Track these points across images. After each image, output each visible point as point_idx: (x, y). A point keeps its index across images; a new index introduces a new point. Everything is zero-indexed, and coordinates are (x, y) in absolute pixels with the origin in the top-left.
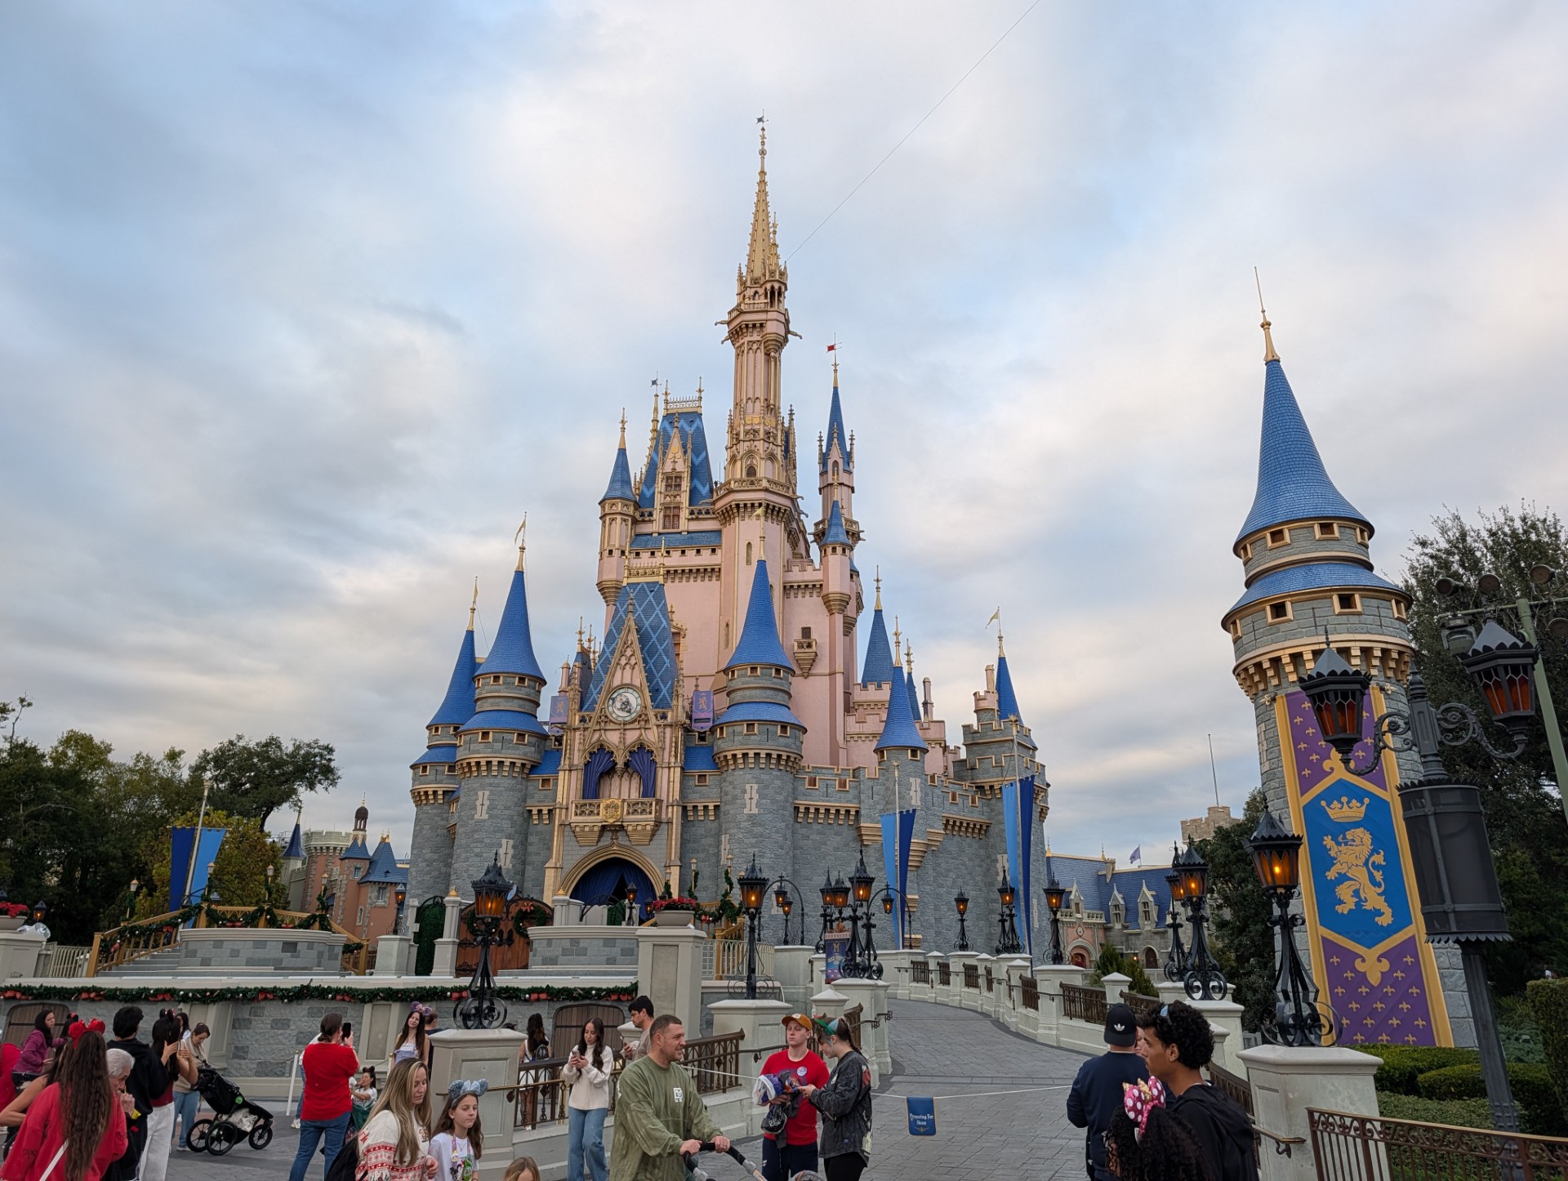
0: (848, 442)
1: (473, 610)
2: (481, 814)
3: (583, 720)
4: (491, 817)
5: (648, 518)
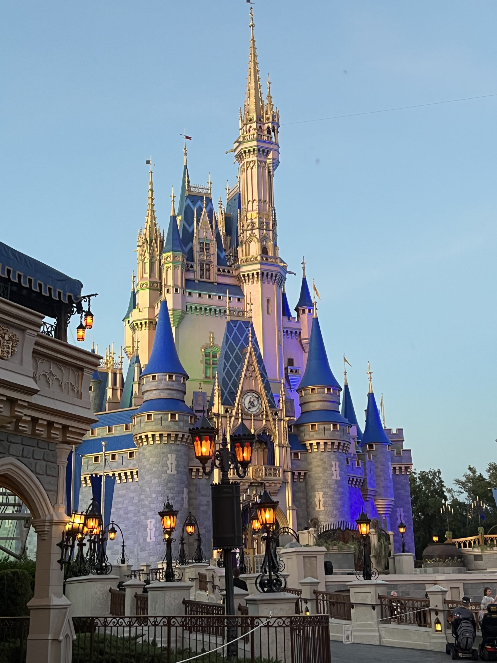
2: (171, 471)
3: (226, 411)
4: (178, 472)
5: (191, 269)
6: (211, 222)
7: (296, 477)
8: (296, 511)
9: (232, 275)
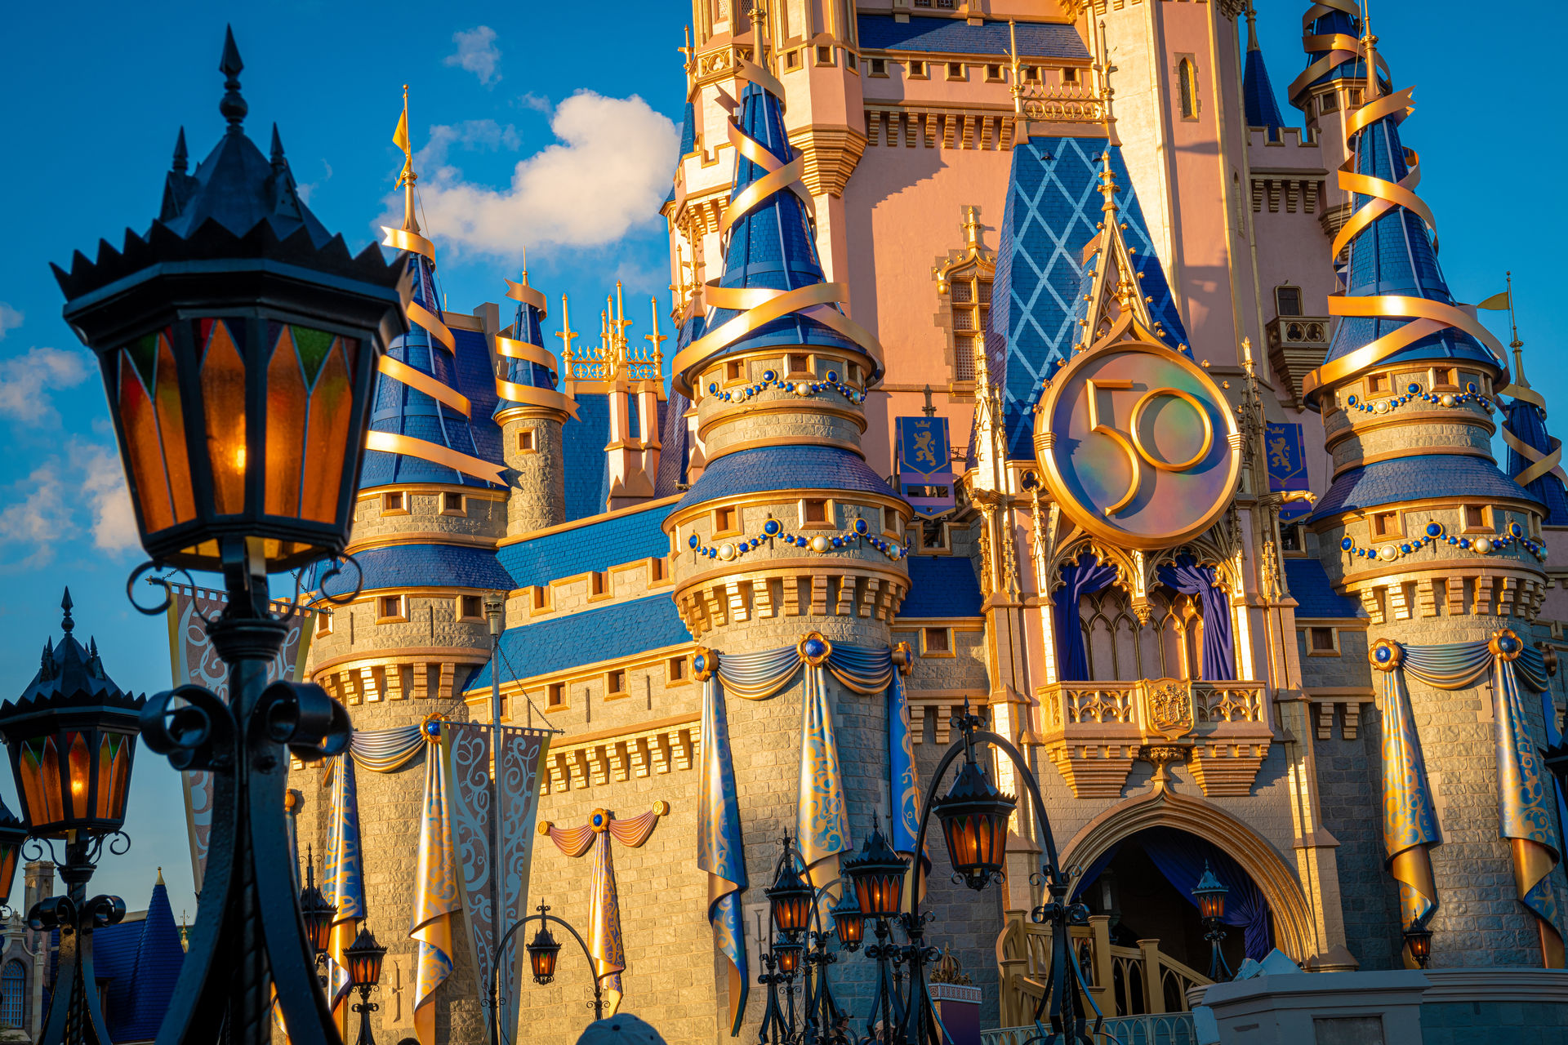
3: (1028, 482)
7: (1326, 721)
8: (1332, 852)
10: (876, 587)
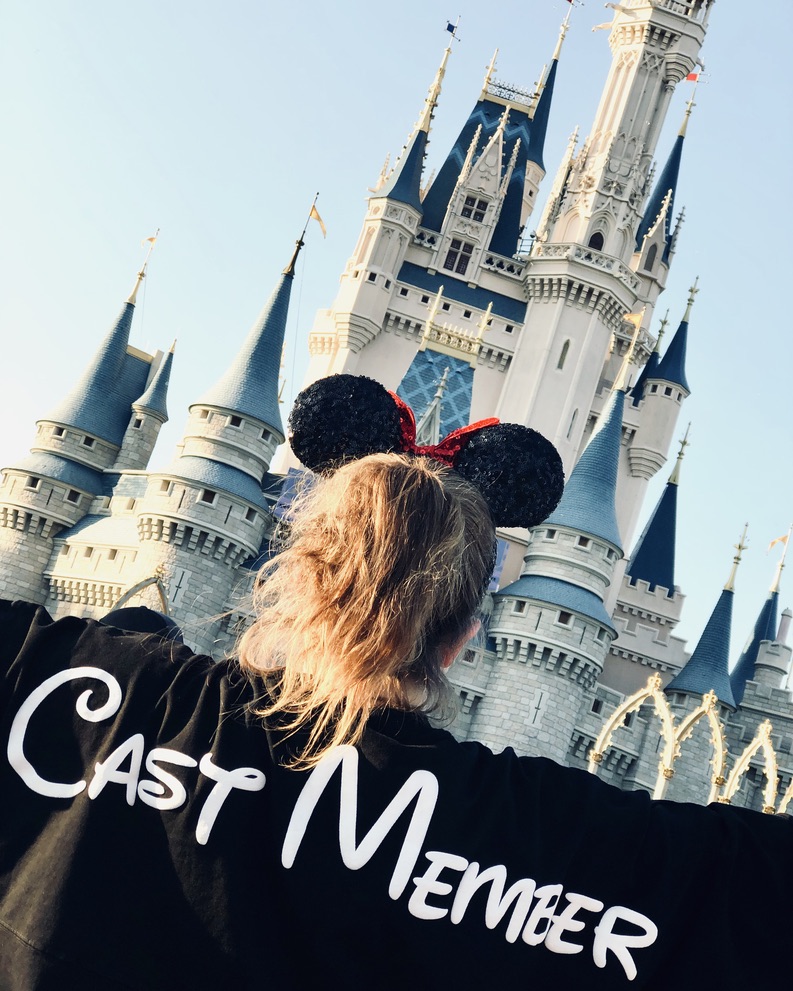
0: (674, 222)
1: (142, 275)
2: (173, 599)
5: (427, 245)
6: (506, 161)
9: (516, 277)
10: (239, 552)
